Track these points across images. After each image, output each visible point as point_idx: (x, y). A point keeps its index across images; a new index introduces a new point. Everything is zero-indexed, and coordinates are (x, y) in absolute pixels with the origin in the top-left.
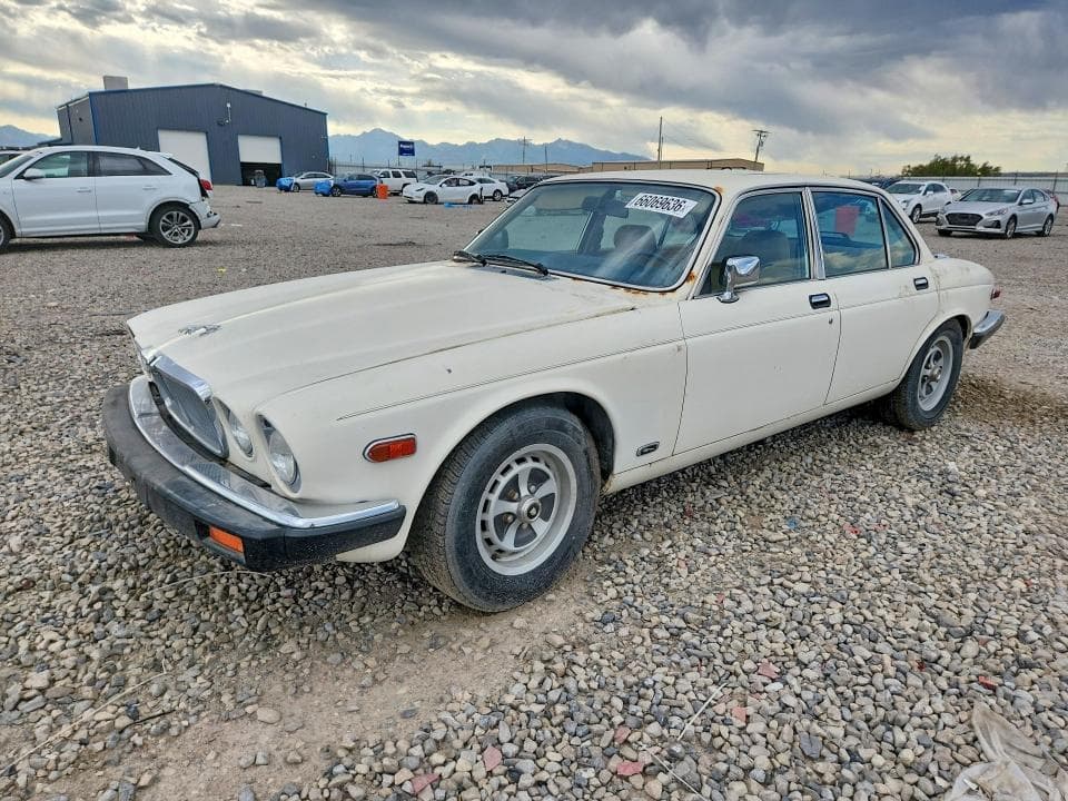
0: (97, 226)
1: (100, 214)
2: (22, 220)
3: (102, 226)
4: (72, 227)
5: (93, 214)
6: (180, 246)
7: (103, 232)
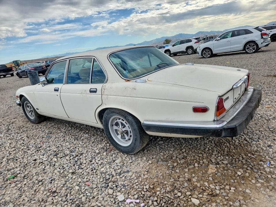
0: (230, 50)
1: (231, 47)
2: (215, 50)
3: (231, 50)
4: (223, 51)
5: (230, 47)
6: (252, 53)
7: (231, 51)
